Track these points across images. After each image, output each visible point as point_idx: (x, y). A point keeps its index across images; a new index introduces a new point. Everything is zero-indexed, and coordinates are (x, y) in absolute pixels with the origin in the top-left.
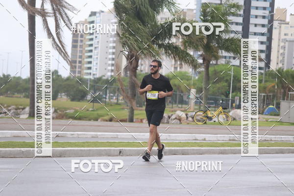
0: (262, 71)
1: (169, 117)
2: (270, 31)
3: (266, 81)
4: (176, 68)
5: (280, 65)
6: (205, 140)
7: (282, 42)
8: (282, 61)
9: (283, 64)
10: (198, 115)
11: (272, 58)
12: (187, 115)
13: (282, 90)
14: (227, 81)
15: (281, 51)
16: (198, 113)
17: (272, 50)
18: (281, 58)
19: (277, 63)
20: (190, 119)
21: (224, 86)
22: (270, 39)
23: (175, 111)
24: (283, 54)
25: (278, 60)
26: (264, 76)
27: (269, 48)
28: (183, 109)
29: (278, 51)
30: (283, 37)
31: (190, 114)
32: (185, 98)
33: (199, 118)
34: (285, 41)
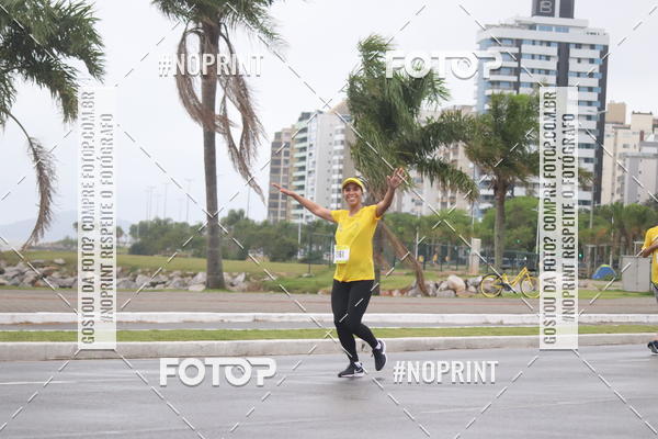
0: (588, 208)
1: (437, 286)
2: (600, 140)
3: (595, 224)
4: (444, 204)
5: (617, 197)
6: (501, 323)
7: (620, 158)
8: (621, 191)
9: (622, 195)
10: (487, 282)
11: (603, 186)
12: (466, 282)
13: (623, 239)
14: (530, 224)
15: (619, 173)
16: (488, 279)
17: (604, 172)
18: (618, 185)
19: (613, 194)
20: (472, 289)
21: (526, 233)
22: (600, 153)
23: (447, 276)
24: (621, 179)
25: (613, 189)
26: (591, 215)
27: (599, 168)
28: (459, 272)
29: (614, 174)
30: (620, 150)
31: (471, 280)
32: (461, 255)
33: (488, 286)
34: (624, 156)
